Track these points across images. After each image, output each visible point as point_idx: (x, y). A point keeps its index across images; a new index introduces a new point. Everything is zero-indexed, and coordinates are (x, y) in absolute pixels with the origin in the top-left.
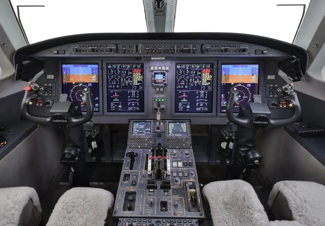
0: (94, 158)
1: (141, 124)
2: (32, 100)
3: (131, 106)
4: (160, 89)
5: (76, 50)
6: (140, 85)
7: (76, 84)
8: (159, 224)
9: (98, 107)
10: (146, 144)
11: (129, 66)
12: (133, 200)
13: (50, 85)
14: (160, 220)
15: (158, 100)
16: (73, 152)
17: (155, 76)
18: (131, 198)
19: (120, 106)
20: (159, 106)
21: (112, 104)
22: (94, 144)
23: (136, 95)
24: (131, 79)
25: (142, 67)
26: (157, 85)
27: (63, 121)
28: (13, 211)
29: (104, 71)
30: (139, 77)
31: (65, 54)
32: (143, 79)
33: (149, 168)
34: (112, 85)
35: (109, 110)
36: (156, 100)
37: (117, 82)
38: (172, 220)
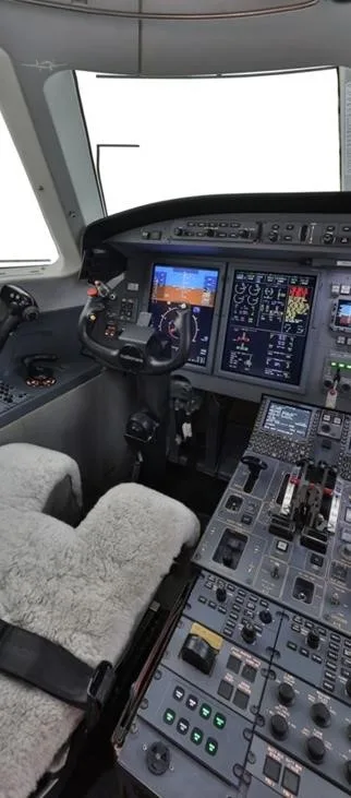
0: (184, 459)
1: (287, 410)
2: (96, 313)
3: (271, 365)
4: (346, 339)
5: (180, 233)
6: (299, 324)
7: (173, 304)
8: (285, 620)
9: (206, 356)
10: (291, 454)
11: (281, 280)
12: (238, 551)
13: (130, 301)
14: (287, 612)
15: (338, 364)
16: (145, 424)
17: (339, 308)
18: (234, 543)
19: (248, 363)
20: (338, 378)
21: (233, 355)
22: (187, 429)
23: (287, 345)
24: (282, 309)
25: (313, 283)
26: (342, 328)
27: (137, 360)
28: (42, 482)
29: (227, 285)
30: (302, 306)
31: (160, 239)
32: (309, 312)
33: (287, 501)
34: (240, 316)
35: (225, 367)
36: (334, 364)
37: (250, 311)
38: (316, 625)
